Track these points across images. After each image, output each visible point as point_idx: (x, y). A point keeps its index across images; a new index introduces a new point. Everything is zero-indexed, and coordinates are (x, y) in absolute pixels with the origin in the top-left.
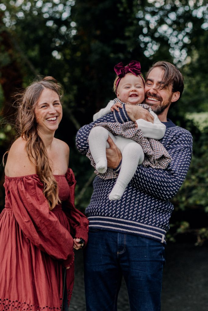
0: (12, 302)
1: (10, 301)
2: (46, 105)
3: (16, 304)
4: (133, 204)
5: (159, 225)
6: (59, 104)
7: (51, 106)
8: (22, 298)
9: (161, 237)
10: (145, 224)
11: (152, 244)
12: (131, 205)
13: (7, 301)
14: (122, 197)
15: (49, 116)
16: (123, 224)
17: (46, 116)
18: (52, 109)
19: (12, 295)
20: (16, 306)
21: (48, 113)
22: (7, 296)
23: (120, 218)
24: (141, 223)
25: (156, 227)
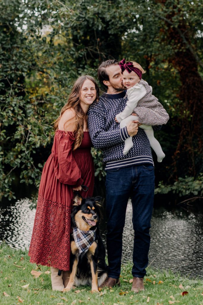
0: (53, 202)
1: (52, 202)
2: (86, 89)
3: (55, 204)
6: (94, 89)
7: (89, 90)
8: (59, 201)
13: (50, 202)
14: (134, 145)
15: (87, 95)
17: (85, 95)
18: (89, 92)
19: (53, 198)
20: (55, 205)
21: (87, 94)
22: (50, 199)
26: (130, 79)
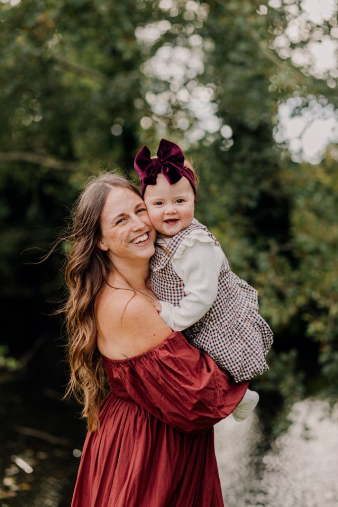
2: (123, 218)
6: (144, 209)
7: (133, 216)
15: (133, 235)
17: (128, 237)
18: (136, 222)
21: (131, 231)
26: (177, 203)
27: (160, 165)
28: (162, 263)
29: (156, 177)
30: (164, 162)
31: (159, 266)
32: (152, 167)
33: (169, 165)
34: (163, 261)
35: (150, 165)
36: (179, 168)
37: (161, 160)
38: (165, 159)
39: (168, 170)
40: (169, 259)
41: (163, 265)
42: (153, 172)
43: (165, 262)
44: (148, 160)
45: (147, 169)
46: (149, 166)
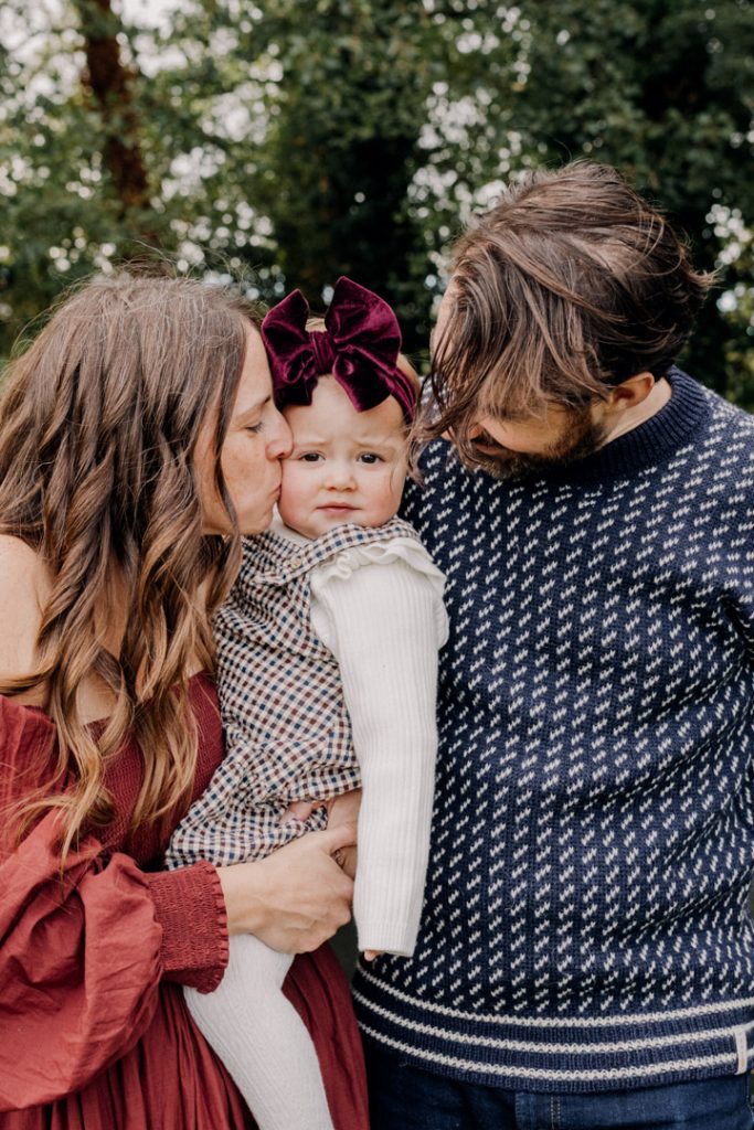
4: (546, 940)
5: (699, 988)
9: (728, 1045)
10: (625, 1012)
11: (701, 1108)
12: (537, 949)
16: (512, 1038)
23: (494, 1014)
24: (608, 1013)
25: (684, 1006)
26: (361, 462)
27: (331, 352)
28: (286, 571)
29: (313, 383)
30: (343, 345)
31: (273, 575)
32: (306, 354)
33: (356, 357)
34: (289, 566)
35: (302, 348)
36: (385, 368)
37: (336, 341)
38: (347, 337)
39: (351, 369)
40: (306, 568)
41: (284, 577)
42: (307, 371)
43: (294, 571)
44: (297, 332)
45: (292, 357)
46: (298, 351)
